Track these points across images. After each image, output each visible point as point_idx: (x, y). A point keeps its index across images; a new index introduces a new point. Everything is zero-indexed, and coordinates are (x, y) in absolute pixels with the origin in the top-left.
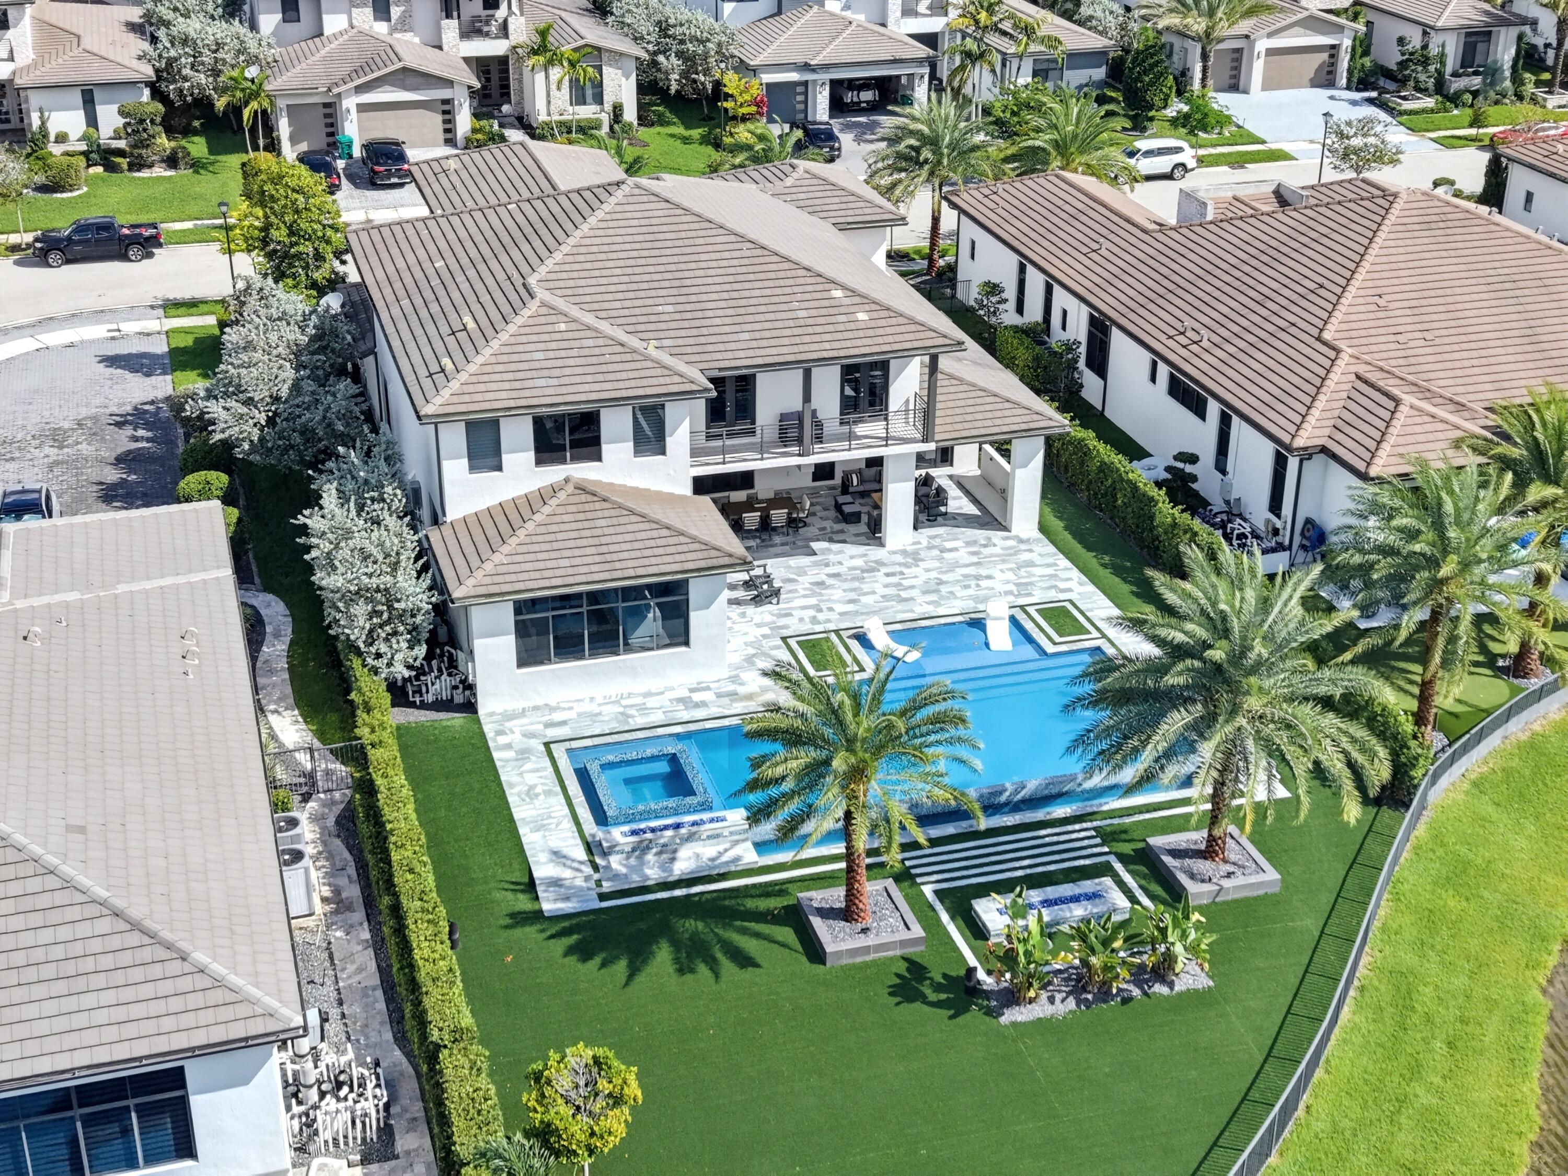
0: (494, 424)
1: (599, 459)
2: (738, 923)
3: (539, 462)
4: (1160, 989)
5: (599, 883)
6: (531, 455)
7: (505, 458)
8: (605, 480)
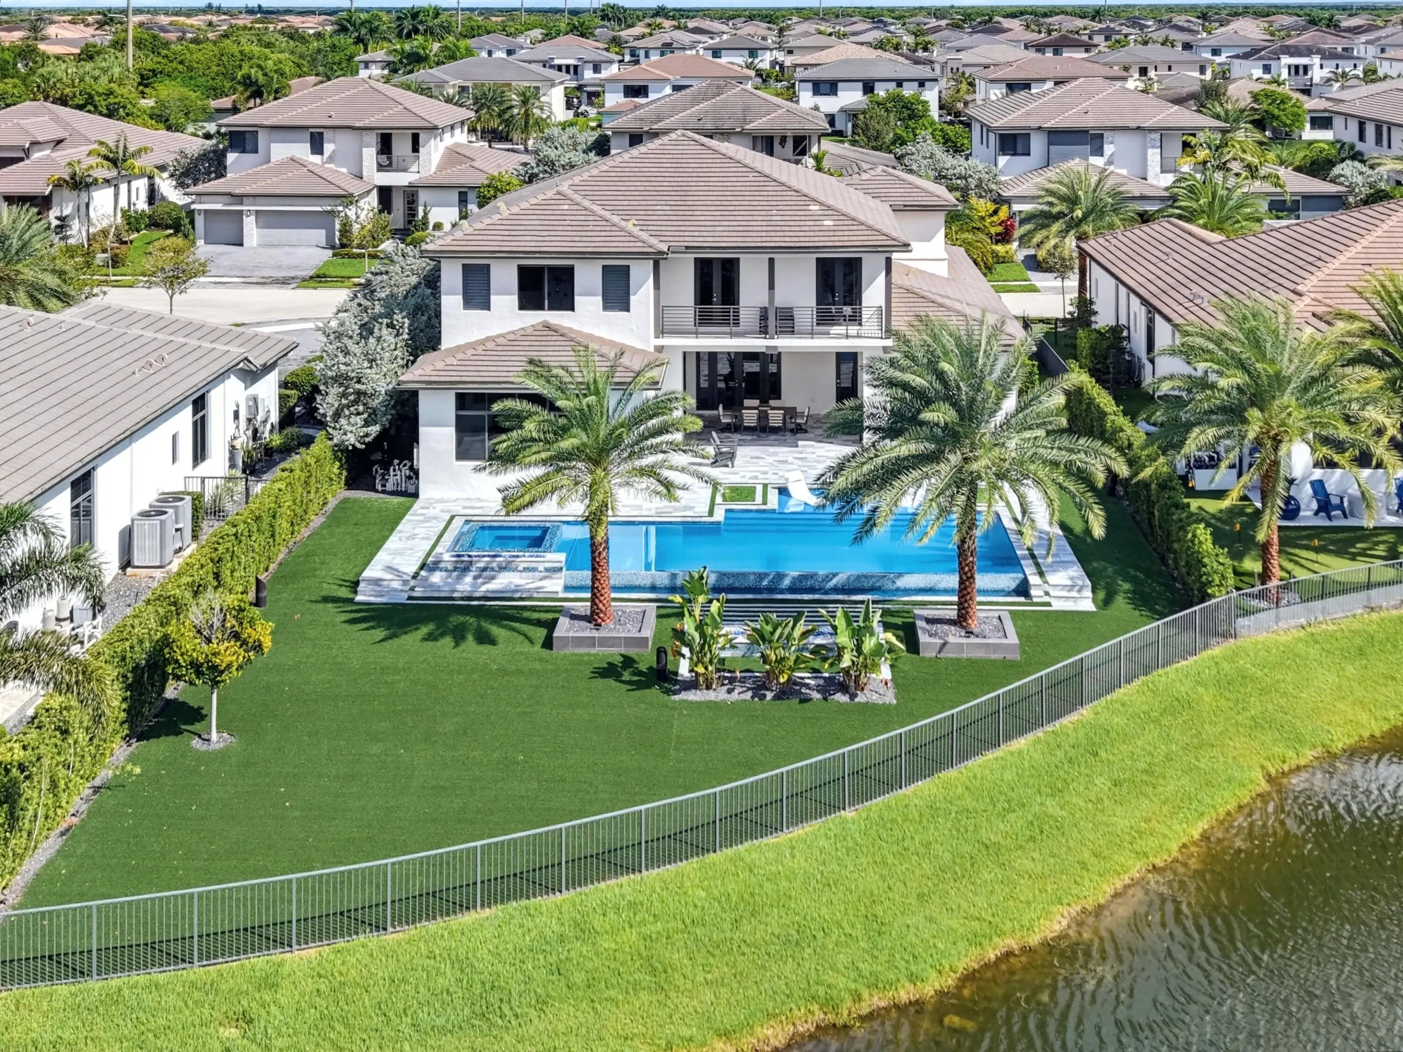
0: (485, 270)
1: (572, 309)
2: (505, 622)
3: (522, 307)
4: (841, 698)
5: (412, 589)
6: (514, 299)
7: (493, 298)
8: (575, 328)
